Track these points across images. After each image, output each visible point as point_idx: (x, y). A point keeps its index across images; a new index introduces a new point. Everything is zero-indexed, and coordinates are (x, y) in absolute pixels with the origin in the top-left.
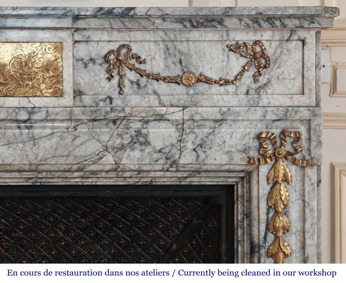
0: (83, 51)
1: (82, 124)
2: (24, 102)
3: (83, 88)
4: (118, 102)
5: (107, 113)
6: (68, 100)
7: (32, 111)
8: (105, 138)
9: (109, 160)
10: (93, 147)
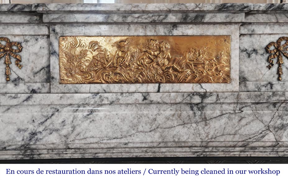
0: (247, 43)
1: (246, 106)
2: (196, 88)
3: (246, 75)
4: (277, 87)
5: (269, 97)
6: (235, 86)
7: (204, 96)
8: (267, 119)
9: (270, 137)
10: (256, 127)
